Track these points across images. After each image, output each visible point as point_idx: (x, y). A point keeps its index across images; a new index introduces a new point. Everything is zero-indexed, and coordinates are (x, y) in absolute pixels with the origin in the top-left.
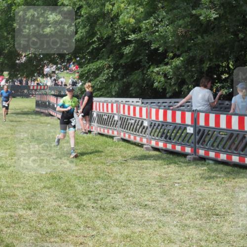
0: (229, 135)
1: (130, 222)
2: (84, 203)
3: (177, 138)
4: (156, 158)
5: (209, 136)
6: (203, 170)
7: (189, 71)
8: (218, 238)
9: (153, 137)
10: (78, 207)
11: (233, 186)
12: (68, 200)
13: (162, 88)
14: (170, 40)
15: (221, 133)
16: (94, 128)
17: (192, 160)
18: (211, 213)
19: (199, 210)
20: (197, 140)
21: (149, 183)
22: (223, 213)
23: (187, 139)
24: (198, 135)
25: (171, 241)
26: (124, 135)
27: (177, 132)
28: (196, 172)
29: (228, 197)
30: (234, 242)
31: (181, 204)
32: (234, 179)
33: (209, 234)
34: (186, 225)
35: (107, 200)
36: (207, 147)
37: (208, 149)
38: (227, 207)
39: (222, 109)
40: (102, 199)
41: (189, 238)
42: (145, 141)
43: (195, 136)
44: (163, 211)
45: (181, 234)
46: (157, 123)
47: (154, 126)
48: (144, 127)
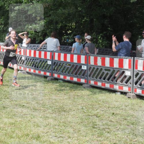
0: (71, 66)
1: (14, 115)
3: (42, 67)
5: (61, 66)
6: (57, 86)
7: (49, 29)
8: (66, 124)
9: (28, 66)
11: (74, 95)
13: (33, 38)
15: (67, 65)
17: (50, 80)
18: (62, 110)
19: (55, 108)
20: (53, 68)
22: (68, 110)
23: (47, 68)
25: (38, 126)
26: (10, 65)
27: (42, 64)
28: (53, 87)
29: (71, 101)
30: (74, 126)
31: (44, 105)
32: (74, 91)
33: (60, 122)
34: (47, 117)
36: (59, 73)
38: (71, 106)
39: (68, 51)
41: (48, 124)
42: (22, 68)
43: (52, 66)
44: (34, 109)
45: (44, 122)
46: (30, 58)
47: (28, 59)
48: (22, 60)
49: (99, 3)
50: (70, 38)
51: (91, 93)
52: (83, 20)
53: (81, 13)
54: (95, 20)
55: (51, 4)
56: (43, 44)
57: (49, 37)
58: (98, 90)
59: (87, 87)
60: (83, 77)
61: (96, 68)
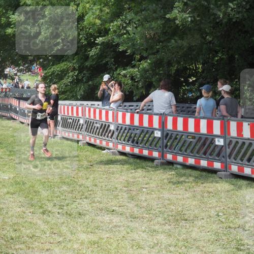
0: (197, 139)
1: (98, 228)
2: (50, 209)
4: (123, 163)
5: (177, 141)
6: (171, 175)
7: (157, 74)
8: (188, 243)
9: (120, 142)
10: (43, 213)
11: (202, 191)
12: (32, 205)
13: (129, 91)
14: (138, 42)
15: (189, 137)
16: (58, 132)
17: (159, 164)
18: (180, 218)
19: (168, 215)
20: (164, 144)
21: (116, 188)
22: (192, 218)
23: (154, 143)
24: (166, 139)
25: (139, 247)
26: (90, 140)
27: (145, 136)
28: (164, 177)
29: (196, 202)
30: (204, 247)
31: (149, 210)
32: (202, 183)
33: (178, 240)
34: (155, 231)
35: (73, 206)
36: (174, 152)
37: (176, 153)
38: (196, 211)
39: (190, 113)
40: (67, 205)
41: (157, 244)
42: (111, 145)
43: (163, 140)
44: (131, 216)
45: (150, 240)
46: (124, 127)
47: (121, 129)
48: (110, 130)
49: (244, 26)
50: (194, 90)
51: (232, 187)
52: (216, 58)
53: (211, 45)
54: (237, 56)
55: (159, 31)
56: (147, 102)
57: (156, 90)
58: (244, 182)
59: (226, 177)
60: (218, 158)
61: (240, 142)
